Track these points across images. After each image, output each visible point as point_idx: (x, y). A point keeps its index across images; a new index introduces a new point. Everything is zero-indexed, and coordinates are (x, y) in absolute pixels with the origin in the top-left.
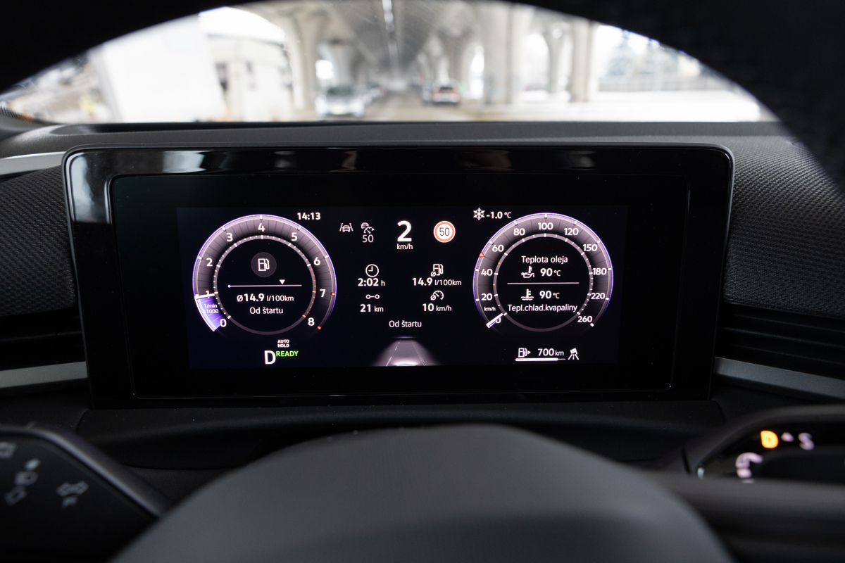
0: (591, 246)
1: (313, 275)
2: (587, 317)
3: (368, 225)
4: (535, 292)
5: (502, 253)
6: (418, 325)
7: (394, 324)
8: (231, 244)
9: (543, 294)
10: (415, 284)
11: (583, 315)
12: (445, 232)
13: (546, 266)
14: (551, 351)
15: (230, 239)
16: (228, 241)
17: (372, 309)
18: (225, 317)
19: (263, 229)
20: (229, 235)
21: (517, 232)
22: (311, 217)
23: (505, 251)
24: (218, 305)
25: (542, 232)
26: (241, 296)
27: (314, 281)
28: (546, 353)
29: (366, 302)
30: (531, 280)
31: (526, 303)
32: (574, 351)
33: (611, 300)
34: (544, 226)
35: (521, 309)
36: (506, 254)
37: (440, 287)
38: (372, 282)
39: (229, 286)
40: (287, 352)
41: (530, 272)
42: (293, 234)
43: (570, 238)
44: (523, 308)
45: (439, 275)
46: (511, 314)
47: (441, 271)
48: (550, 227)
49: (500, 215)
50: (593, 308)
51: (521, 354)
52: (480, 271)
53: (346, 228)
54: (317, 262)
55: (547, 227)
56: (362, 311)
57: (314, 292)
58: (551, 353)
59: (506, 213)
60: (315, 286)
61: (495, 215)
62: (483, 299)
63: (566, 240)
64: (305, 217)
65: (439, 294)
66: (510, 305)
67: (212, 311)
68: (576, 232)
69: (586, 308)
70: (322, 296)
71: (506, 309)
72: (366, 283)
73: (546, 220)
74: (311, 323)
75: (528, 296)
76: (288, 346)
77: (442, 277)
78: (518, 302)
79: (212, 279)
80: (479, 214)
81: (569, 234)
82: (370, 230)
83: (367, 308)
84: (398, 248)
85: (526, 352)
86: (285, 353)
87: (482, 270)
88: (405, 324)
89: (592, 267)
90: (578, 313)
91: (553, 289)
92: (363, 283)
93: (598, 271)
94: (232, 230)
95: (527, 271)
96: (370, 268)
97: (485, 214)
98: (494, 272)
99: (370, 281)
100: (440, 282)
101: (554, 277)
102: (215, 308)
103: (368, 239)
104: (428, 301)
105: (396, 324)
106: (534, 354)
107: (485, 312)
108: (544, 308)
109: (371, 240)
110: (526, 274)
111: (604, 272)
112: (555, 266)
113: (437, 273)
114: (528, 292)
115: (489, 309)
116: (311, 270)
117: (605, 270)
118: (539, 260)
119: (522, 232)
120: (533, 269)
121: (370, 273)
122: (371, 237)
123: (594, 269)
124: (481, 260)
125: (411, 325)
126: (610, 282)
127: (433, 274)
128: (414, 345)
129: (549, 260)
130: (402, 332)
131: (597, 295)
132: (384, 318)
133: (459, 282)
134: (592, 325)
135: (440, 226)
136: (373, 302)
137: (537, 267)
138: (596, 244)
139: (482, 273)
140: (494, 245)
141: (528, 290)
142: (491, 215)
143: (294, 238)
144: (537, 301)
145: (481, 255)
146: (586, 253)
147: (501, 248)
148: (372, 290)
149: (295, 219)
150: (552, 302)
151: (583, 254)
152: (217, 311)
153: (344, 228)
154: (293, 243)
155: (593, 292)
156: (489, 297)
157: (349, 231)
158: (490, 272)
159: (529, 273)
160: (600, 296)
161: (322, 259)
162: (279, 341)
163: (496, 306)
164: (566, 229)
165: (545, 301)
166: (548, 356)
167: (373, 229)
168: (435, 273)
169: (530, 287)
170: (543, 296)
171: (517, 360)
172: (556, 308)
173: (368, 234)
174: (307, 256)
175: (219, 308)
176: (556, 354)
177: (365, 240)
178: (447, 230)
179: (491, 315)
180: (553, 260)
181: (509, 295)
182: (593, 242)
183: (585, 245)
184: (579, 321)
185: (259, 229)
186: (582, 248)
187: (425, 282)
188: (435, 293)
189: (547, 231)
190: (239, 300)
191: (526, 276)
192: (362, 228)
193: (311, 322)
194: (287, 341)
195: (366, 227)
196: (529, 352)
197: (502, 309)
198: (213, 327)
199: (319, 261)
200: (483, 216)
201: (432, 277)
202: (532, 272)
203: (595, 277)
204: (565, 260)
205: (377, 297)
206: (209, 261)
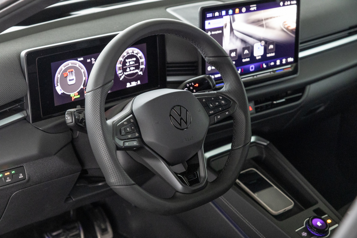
5: (122, 60)
14: (134, 83)
16: (62, 68)
18: (63, 90)
19: (70, 64)
22: (81, 59)
25: (130, 53)
27: (83, 75)
32: (139, 81)
33: (145, 67)
40: (77, 96)
46: (125, 75)
50: (142, 70)
53: (89, 61)
55: (130, 51)
60: (84, 77)
62: (119, 73)
63: (134, 54)
68: (136, 52)
69: (140, 70)
75: (128, 70)
78: (126, 72)
85: (129, 84)
87: (118, 65)
90: (139, 72)
91: (133, 67)
94: (64, 66)
95: (127, 63)
98: (121, 65)
101: (133, 64)
108: (132, 72)
111: (143, 60)
112: (133, 61)
118: (130, 60)
119: (126, 54)
123: (141, 60)
124: (118, 63)
126: (144, 63)
134: (142, 74)
137: (129, 62)
138: (141, 54)
140: (120, 59)
141: (128, 68)
143: (78, 65)
144: (130, 71)
145: (118, 61)
146: (139, 56)
149: (77, 60)
150: (134, 70)
152: (61, 89)
155: (141, 66)
160: (143, 66)
163: (122, 74)
164: (134, 51)
165: (132, 70)
167: (95, 60)
171: (127, 87)
172: (134, 72)
173: (93, 61)
175: (61, 87)
177: (93, 63)
179: (121, 76)
181: (124, 70)
184: (139, 74)
191: (127, 65)
195: (93, 59)
198: (60, 93)
199: (83, 70)
203: (141, 62)
204: (135, 59)
206: (58, 75)
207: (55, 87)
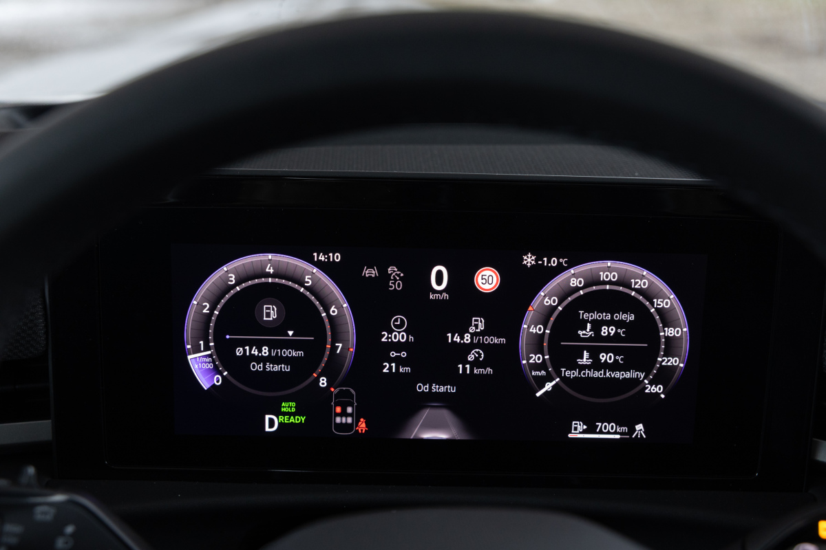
0: (662, 302)
1: (328, 327)
2: (656, 387)
3: (396, 269)
4: (594, 355)
5: (556, 307)
6: (452, 389)
7: (423, 388)
8: (233, 287)
9: (603, 357)
10: (450, 341)
11: (651, 383)
12: (487, 280)
13: (608, 324)
14: (612, 426)
15: (232, 281)
16: (229, 283)
17: (397, 368)
18: (221, 373)
19: (272, 271)
20: (232, 277)
21: (574, 282)
22: (329, 257)
23: (558, 305)
24: (213, 359)
25: (605, 283)
26: (241, 349)
27: (329, 333)
28: (605, 429)
29: (390, 361)
30: (590, 339)
31: (583, 367)
32: (639, 427)
33: (686, 366)
34: (607, 276)
35: (576, 374)
36: (560, 308)
37: (479, 345)
38: (399, 336)
39: (228, 337)
40: (292, 417)
41: (588, 330)
42: (307, 277)
43: (636, 290)
44: (579, 373)
45: (479, 330)
46: (565, 380)
47: (481, 327)
48: (614, 277)
49: (554, 262)
50: (664, 376)
51: (576, 429)
52: (529, 327)
53: (370, 273)
54: (334, 311)
55: (610, 277)
56: (385, 371)
57: (328, 346)
58: (612, 429)
59: (561, 260)
60: (329, 340)
61: (549, 261)
62: (531, 361)
63: (633, 293)
64: (322, 258)
65: (478, 353)
66: (563, 370)
67: (206, 365)
68: (644, 284)
69: (655, 376)
70: (338, 352)
71: (559, 374)
72: (391, 338)
73: (609, 269)
74: (323, 384)
75: (585, 359)
76: (293, 410)
77: (482, 333)
78: (573, 366)
79: (208, 327)
80: (529, 260)
81: (636, 287)
82: (399, 275)
83: (391, 368)
84: (431, 297)
85: (581, 426)
86: (289, 418)
87: (531, 328)
88: (436, 388)
89: (664, 327)
90: (646, 382)
91: (616, 351)
92: (388, 338)
93: (670, 332)
94: (235, 271)
95: (585, 329)
96: (396, 320)
97: (536, 260)
98: (545, 329)
99: (395, 336)
100: (479, 339)
101: (617, 338)
102: (209, 363)
103: (396, 286)
104: (465, 362)
105: (425, 388)
106: (592, 429)
107: (533, 376)
108: (605, 374)
109: (399, 287)
110: (584, 332)
111: (678, 333)
112: (619, 324)
113: (477, 328)
114: (586, 354)
115: (538, 373)
116: (326, 321)
117: (678, 331)
118: (600, 316)
119: (580, 283)
120: (592, 327)
121: (396, 326)
122: (399, 284)
123: (666, 329)
124: (530, 315)
125: (442, 389)
126: (685, 345)
127: (472, 329)
128: (445, 414)
129: (612, 317)
130: (431, 398)
131: (669, 361)
132: (411, 379)
133: (503, 340)
134: (663, 396)
135: (483, 273)
136: (399, 361)
138: (668, 300)
139: (531, 330)
140: (546, 298)
141: (585, 352)
142: (543, 261)
143: (308, 282)
144: (597, 365)
145: (530, 308)
146: (657, 309)
147: (554, 301)
148: (398, 346)
149: (310, 260)
150: (615, 367)
151: (653, 310)
152: (211, 366)
153: (367, 272)
154: (306, 288)
155: (664, 356)
156: (539, 359)
157: (373, 276)
158: (540, 329)
159: (587, 332)
160: (673, 361)
161: (340, 308)
162: (283, 404)
163: (546, 370)
164: (633, 281)
165: (606, 366)
166: (609, 433)
167: (402, 275)
168: (474, 328)
169: (589, 349)
170: (603, 359)
171: (570, 436)
172: (618, 375)
173: (395, 279)
174: (322, 304)
175: (213, 362)
176: (618, 430)
177: (392, 287)
178: (490, 278)
179: (541, 382)
180: (617, 317)
181: (563, 357)
182: (665, 297)
183: (655, 300)
184: (647, 391)
185: (267, 270)
186: (652, 304)
187: (462, 338)
188: (473, 352)
189: (610, 283)
190: (238, 354)
191: (583, 334)
192: (389, 272)
193: (323, 382)
194: (293, 404)
195: (394, 271)
196: (585, 427)
197: (553, 374)
198: (205, 385)
199: (336, 310)
200: (533, 262)
201: (470, 333)
202: (591, 330)
203: (667, 338)
204: (632, 317)
205: (404, 354)
206: (206, 306)
207: (184, 354)
